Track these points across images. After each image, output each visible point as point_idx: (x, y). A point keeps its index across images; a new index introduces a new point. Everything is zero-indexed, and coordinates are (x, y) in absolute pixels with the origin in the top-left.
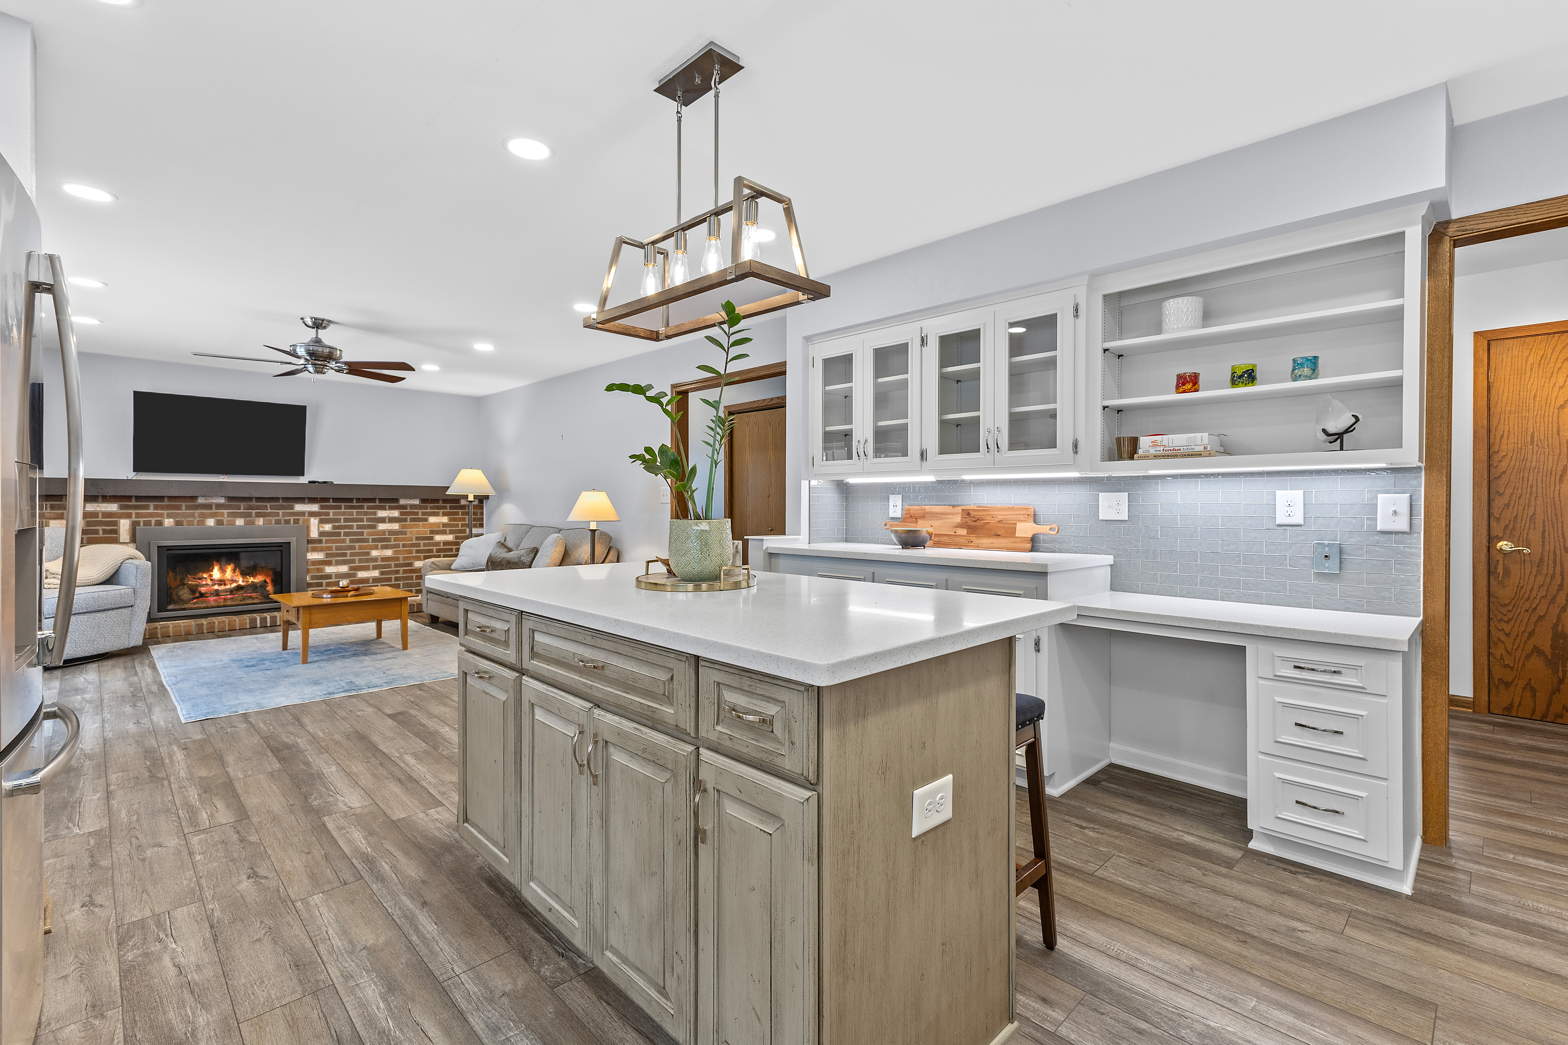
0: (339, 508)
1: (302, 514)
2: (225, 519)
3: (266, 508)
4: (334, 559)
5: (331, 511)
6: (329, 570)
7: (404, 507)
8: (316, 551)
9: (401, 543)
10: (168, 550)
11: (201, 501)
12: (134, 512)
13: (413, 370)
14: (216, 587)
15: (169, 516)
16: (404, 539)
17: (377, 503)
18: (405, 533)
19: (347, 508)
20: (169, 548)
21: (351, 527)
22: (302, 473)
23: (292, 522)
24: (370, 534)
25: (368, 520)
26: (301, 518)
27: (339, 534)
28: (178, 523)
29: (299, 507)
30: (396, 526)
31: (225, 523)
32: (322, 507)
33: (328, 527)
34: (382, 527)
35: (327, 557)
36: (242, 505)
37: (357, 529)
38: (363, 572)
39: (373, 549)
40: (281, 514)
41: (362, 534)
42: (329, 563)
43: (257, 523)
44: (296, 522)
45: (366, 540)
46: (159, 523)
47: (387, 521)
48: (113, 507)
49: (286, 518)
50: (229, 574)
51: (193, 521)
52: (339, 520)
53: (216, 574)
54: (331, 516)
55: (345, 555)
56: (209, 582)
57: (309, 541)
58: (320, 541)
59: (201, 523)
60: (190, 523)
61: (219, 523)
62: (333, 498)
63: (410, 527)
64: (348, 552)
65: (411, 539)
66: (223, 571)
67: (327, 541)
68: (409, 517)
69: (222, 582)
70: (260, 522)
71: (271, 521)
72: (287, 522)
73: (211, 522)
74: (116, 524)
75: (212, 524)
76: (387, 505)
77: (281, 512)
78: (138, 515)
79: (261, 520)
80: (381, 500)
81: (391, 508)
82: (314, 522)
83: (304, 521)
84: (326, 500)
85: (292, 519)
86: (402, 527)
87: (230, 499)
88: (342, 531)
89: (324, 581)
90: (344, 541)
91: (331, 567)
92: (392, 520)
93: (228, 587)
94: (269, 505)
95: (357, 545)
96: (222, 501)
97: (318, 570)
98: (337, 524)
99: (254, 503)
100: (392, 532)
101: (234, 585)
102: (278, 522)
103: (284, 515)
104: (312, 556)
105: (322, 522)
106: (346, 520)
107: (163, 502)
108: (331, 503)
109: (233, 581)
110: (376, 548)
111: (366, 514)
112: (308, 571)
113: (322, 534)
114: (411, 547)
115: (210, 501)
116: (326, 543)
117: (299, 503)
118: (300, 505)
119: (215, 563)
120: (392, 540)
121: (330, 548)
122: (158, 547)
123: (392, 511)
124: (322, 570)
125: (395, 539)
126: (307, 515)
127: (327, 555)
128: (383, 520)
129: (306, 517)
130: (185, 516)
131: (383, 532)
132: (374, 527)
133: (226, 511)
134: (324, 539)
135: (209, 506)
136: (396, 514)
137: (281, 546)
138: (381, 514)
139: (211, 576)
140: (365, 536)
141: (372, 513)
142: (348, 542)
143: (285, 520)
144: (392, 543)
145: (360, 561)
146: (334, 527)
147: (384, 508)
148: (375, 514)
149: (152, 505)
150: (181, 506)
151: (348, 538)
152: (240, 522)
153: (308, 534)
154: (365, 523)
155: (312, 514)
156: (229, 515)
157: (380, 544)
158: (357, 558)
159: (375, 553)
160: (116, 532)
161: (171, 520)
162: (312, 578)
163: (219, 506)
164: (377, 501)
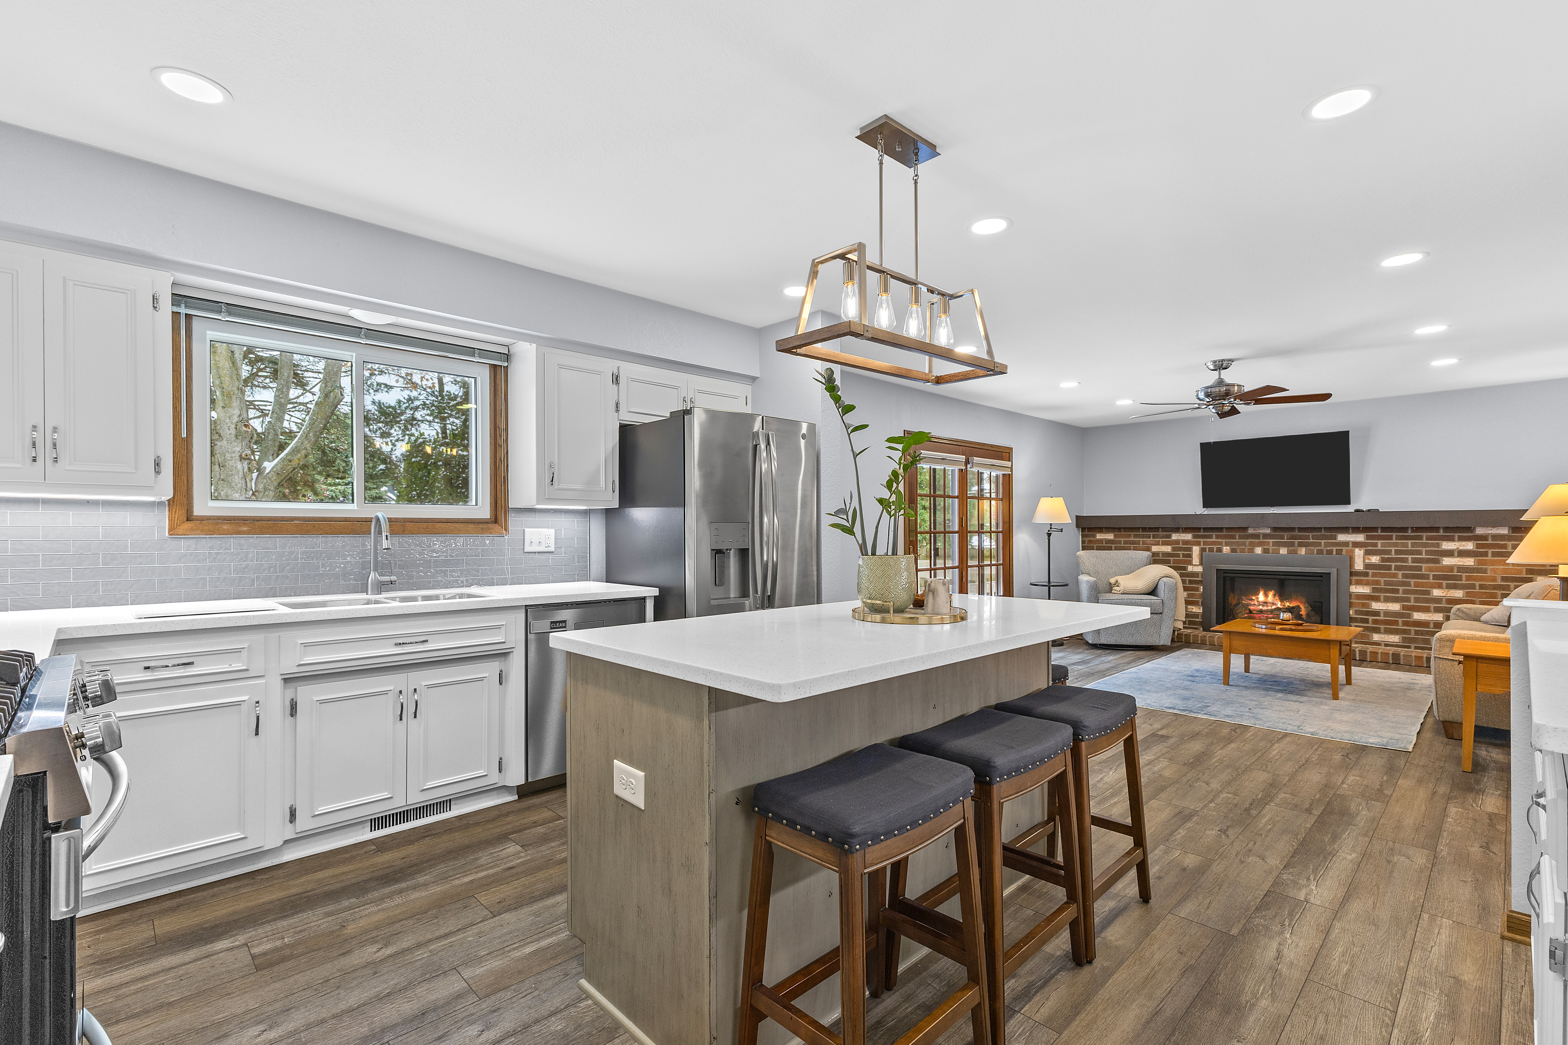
0: (1390, 538)
1: (1346, 544)
2: (1271, 548)
3: (1308, 538)
4: (1382, 595)
5: (1379, 542)
6: (1376, 606)
7: (1484, 537)
8: (1362, 584)
9: (1477, 584)
10: (1224, 573)
11: (1250, 531)
12: (1202, 540)
14: (1261, 608)
15: (1227, 545)
16: (1481, 579)
17: (1441, 533)
18: (1485, 571)
19: (1398, 538)
20: (1226, 571)
21: (1406, 560)
22: (1347, 502)
23: (1334, 553)
24: (1431, 570)
25: (1427, 552)
26: (1344, 549)
27: (1389, 568)
28: (1233, 550)
29: (1342, 537)
30: (1469, 562)
31: (1271, 552)
32: (1368, 538)
33: (1375, 559)
34: (1447, 561)
35: (1373, 592)
36: (1286, 535)
37: (1412, 562)
38: (1420, 614)
39: (1434, 588)
40: (1323, 544)
41: (1420, 569)
42: (1377, 599)
43: (1299, 552)
44: (1339, 552)
45: (1426, 577)
46: (1220, 550)
47: (1456, 554)
48: (1188, 537)
49: (1328, 548)
50: (1271, 598)
51: (1244, 549)
52: (1389, 552)
53: (1261, 596)
54: (1379, 547)
55: (1397, 591)
56: (1256, 603)
57: (1352, 574)
58: (1366, 574)
59: (1251, 551)
60: (1242, 551)
61: (1266, 551)
62: (1382, 528)
63: (1493, 563)
64: (1401, 588)
65: (1494, 579)
66: (1266, 594)
67: (1374, 575)
68: (1490, 551)
69: (1265, 603)
70: (1303, 551)
71: (1313, 550)
72: (1330, 552)
73: (1258, 550)
74: (1190, 549)
75: (1260, 553)
76: (1456, 535)
77: (1323, 542)
78: (1205, 543)
79: (1304, 549)
80: (1446, 529)
81: (1461, 539)
82: (1359, 553)
83: (1347, 551)
84: (1374, 529)
85: (1334, 549)
86: (1480, 563)
87: (1275, 529)
88: (1393, 564)
89: (1371, 618)
90: (1395, 576)
91: (1379, 604)
92: (1462, 554)
93: (1269, 608)
94: (1311, 535)
95: (1412, 581)
96: (1268, 531)
97: (1363, 605)
98: (1386, 556)
99: (1297, 533)
100: (1461, 569)
101: (1274, 607)
102: (1320, 552)
103: (1326, 545)
104: (1356, 589)
105: (1368, 553)
106: (1397, 552)
107: (1222, 532)
108: (1379, 533)
109: (1273, 604)
110: (1440, 586)
111: (1425, 545)
112: (1351, 605)
113: (1368, 566)
114: (1495, 589)
115: (1258, 531)
116: (1372, 577)
117: (1342, 533)
118: (1343, 535)
119: (1260, 587)
120: (1464, 578)
121: (1378, 582)
122: (1217, 569)
123: (1464, 543)
124: (1368, 606)
125: (1468, 578)
126: (1351, 545)
127: (1374, 590)
128: (1450, 553)
129: (1350, 548)
130: (1238, 544)
131: (1451, 568)
132: (1437, 561)
133: (1271, 541)
134: (1370, 572)
135: (1257, 536)
136: (1469, 546)
137: (1322, 576)
138: (1447, 546)
139: (1258, 598)
140: (1424, 572)
141: (1433, 545)
142: (1400, 576)
143: (1327, 550)
144: (1464, 582)
145: (1416, 600)
146: (1383, 560)
147: (1451, 539)
148: (1438, 545)
149: (1214, 534)
150: (1235, 535)
151: (1400, 573)
152: (1283, 551)
153: (1351, 564)
154: (1424, 556)
155: (1357, 545)
156: (1274, 544)
157: (1444, 583)
158: (1412, 597)
159: (1436, 593)
160: (1190, 556)
161: (1228, 548)
162: (1356, 612)
163: (1266, 536)
164: (1441, 531)
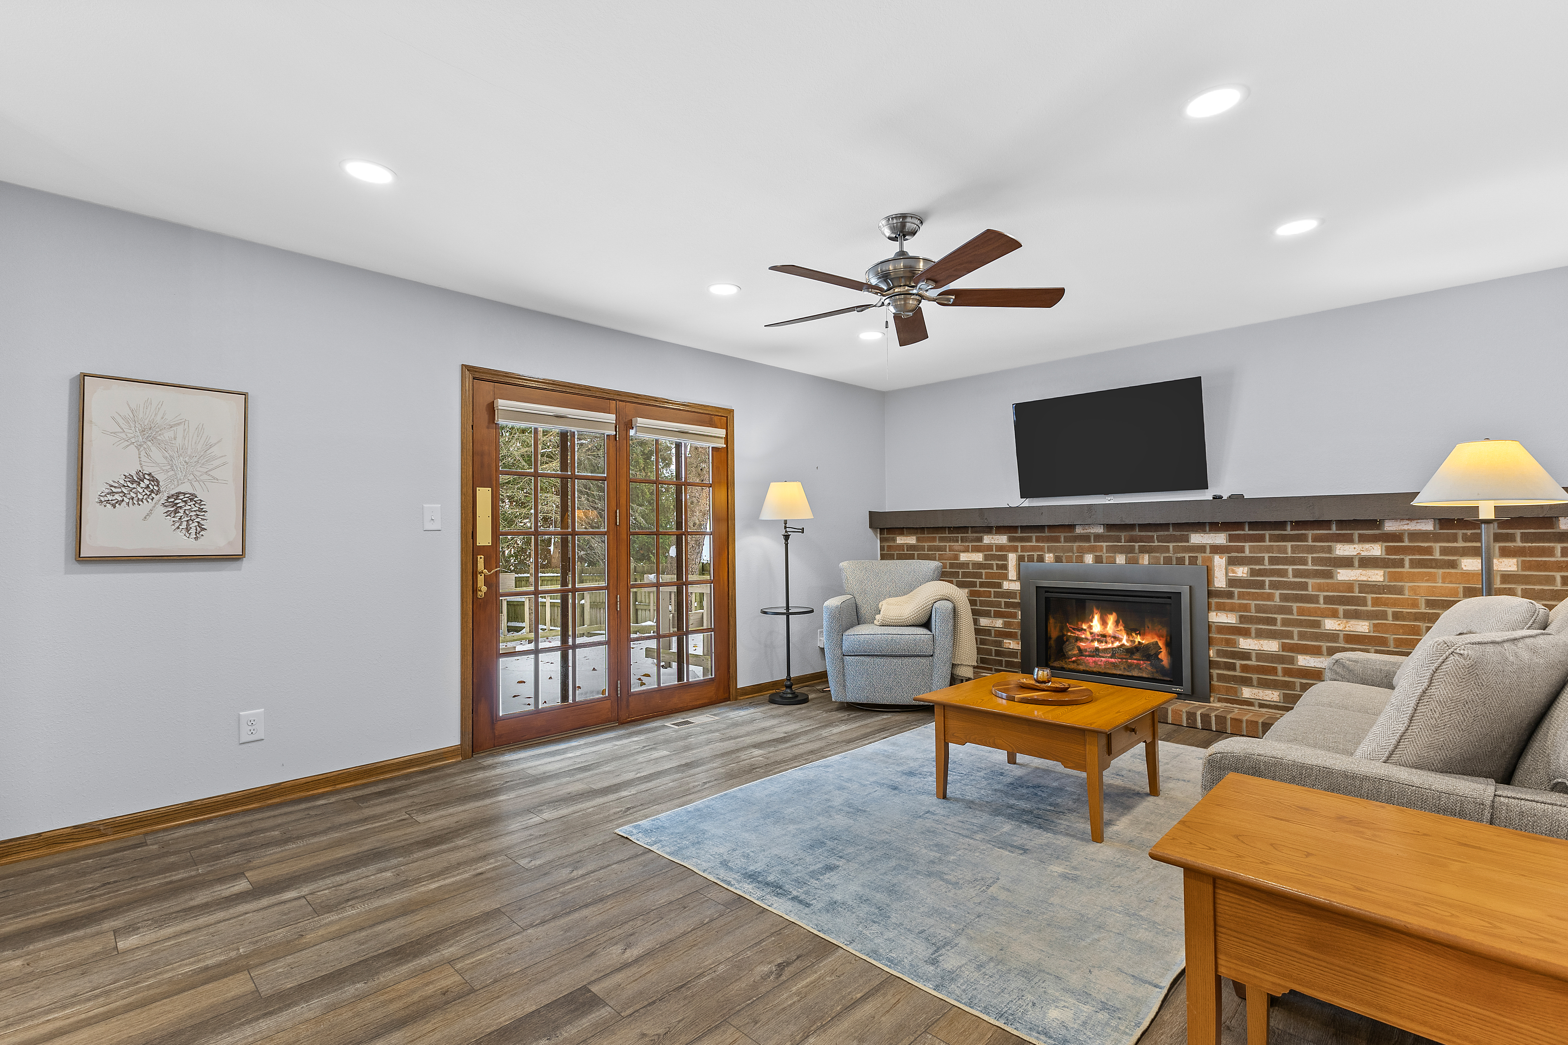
0: (1261, 539)
1: (1201, 548)
2: (1105, 555)
3: (1151, 539)
4: (1253, 627)
5: (1247, 545)
6: (1245, 644)
7: (1396, 537)
8: (1224, 610)
9: (1390, 611)
10: (1046, 592)
11: (1079, 530)
12: (1019, 544)
13: (1014, 245)
14: (1096, 644)
15: (1050, 551)
16: (1395, 603)
17: (1334, 530)
18: (1400, 591)
19: (1273, 539)
20: (1048, 590)
21: (1283, 573)
22: (1204, 486)
23: (1187, 562)
24: (1320, 588)
25: (1315, 561)
26: (1200, 556)
27: (1261, 585)
28: (1058, 559)
29: (1196, 539)
30: (1376, 576)
31: (1104, 561)
32: (1231, 538)
33: (1241, 572)
34: (1344, 575)
35: (1241, 623)
36: (1123, 535)
37: (1294, 576)
38: (1308, 657)
39: (1327, 617)
40: (1171, 548)
41: (1304, 586)
42: (1246, 633)
43: (1140, 562)
44: (1193, 561)
45: (1313, 599)
46: (1041, 559)
47: (1356, 564)
48: (1002, 539)
49: (1179, 555)
50: (1110, 628)
51: (1071, 557)
52: (1260, 561)
53: (1096, 625)
54: (1247, 553)
55: (1273, 621)
56: (1089, 636)
57: (1211, 594)
58: (1230, 595)
59: (1080, 559)
60: (1069, 560)
61: (1098, 560)
62: (1250, 523)
63: (1412, 578)
64: (1279, 617)
65: (1415, 604)
66: (1104, 623)
67: (1241, 596)
68: (1407, 559)
69: (1102, 638)
70: (1145, 559)
71: (1159, 558)
72: (1181, 561)
73: (1089, 559)
74: (1005, 558)
75: (1091, 562)
76: (1356, 533)
77: (1171, 545)
78: (1024, 549)
79: (1146, 556)
80: (1341, 524)
81: (1363, 539)
82: (1219, 562)
83: (1203, 559)
84: (1239, 525)
85: (1187, 556)
86: (1393, 577)
87: (1109, 527)
88: (1267, 579)
89: (1238, 663)
90: (1270, 597)
91: (1249, 641)
92: (1366, 563)
93: (1110, 646)
94: (1155, 534)
95: (1295, 606)
96: (1100, 530)
97: (1228, 642)
98: (1257, 567)
99: (1137, 533)
100: (1366, 587)
101: (1117, 644)
102: (1168, 561)
103: (1176, 550)
104: (1218, 618)
105: (1232, 562)
106: (1272, 561)
107: (1044, 533)
108: (1247, 531)
109: (1116, 638)
110: (1334, 615)
111: (1311, 549)
112: (1210, 642)
113: (1232, 582)
114: (1416, 620)
115: (1088, 531)
116: (1239, 598)
117: (1196, 531)
118: (1197, 535)
119: (1095, 611)
120: (1369, 602)
121: (1246, 608)
122: (1037, 587)
123: (1367, 546)
124: (1234, 643)
125: (1376, 602)
126: (1208, 550)
127: (1242, 619)
128: (1347, 562)
129: (1208, 554)
130: (1064, 550)
131: (1349, 586)
132: (1329, 575)
133: (1104, 544)
134: (1236, 591)
135: (1086, 538)
136: (1376, 550)
137: (1170, 598)
138: (1343, 550)
139: (1090, 627)
140: (1310, 592)
141: (1322, 550)
142: (1277, 598)
143: (1177, 558)
144: (1369, 608)
145: (1302, 636)
146: (1253, 572)
147: (1348, 540)
148: (1330, 550)
149: (1034, 535)
150: (1060, 537)
151: (1277, 593)
152: (1121, 559)
153: (1209, 580)
154: (1310, 567)
155: (1216, 549)
156: (1110, 549)
157: (1341, 609)
158: (1296, 630)
159: (1330, 624)
160: (1005, 567)
161: (1051, 555)
162: (1219, 653)
163: (1098, 538)
164: (1334, 527)
